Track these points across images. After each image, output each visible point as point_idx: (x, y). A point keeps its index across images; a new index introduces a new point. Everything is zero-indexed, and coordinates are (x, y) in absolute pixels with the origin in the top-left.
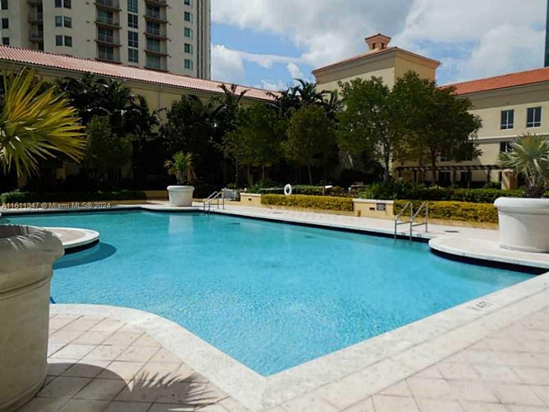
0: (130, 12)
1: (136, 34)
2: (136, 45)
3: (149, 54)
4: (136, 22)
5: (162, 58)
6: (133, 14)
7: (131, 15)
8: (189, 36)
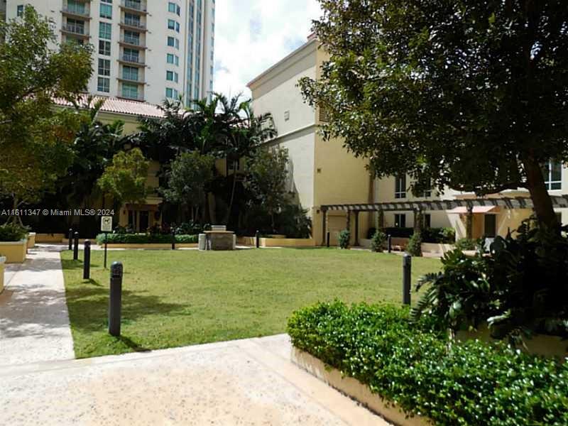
0: (101, 39)
1: (108, 62)
2: (108, 73)
3: (123, 82)
4: (108, 49)
5: (139, 87)
6: (105, 40)
7: (103, 42)
8: (173, 62)
